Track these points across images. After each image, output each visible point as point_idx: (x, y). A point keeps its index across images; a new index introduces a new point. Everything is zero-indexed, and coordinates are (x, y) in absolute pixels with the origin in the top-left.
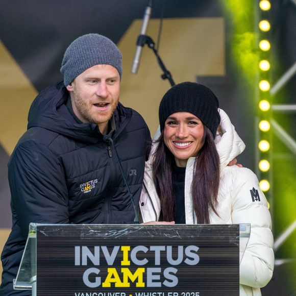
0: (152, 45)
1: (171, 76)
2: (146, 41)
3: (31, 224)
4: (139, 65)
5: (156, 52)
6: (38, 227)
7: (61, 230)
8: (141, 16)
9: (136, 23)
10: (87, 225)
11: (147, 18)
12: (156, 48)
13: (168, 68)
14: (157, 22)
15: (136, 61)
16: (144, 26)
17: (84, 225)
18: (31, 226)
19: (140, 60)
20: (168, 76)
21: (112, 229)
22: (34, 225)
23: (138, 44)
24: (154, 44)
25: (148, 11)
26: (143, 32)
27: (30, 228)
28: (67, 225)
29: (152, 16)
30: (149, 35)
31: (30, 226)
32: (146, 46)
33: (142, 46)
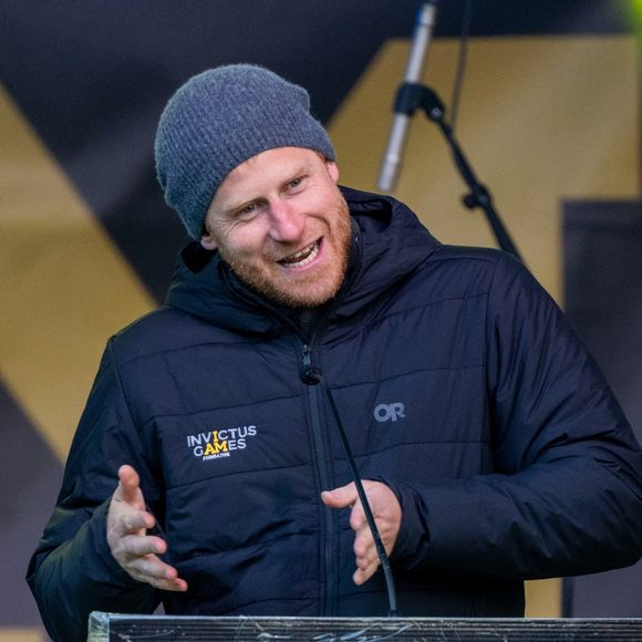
0: (436, 112)
1: (489, 197)
2: (419, 100)
3: (95, 614)
4: (399, 167)
5: (447, 131)
6: (114, 625)
7: (177, 633)
8: (407, 31)
9: (393, 49)
10: (251, 618)
11: (422, 36)
12: (448, 119)
13: (483, 177)
14: (451, 47)
15: (393, 158)
16: (416, 58)
17: (242, 617)
18: (94, 620)
19: (402, 154)
20: (482, 199)
21: (323, 632)
22: (103, 617)
23: (397, 109)
24: (442, 108)
25: (427, 16)
26: (413, 75)
27: (90, 627)
28: (196, 618)
29: (440, 31)
30: (430, 83)
31: (90, 621)
32: (420, 115)
33: (410, 113)
